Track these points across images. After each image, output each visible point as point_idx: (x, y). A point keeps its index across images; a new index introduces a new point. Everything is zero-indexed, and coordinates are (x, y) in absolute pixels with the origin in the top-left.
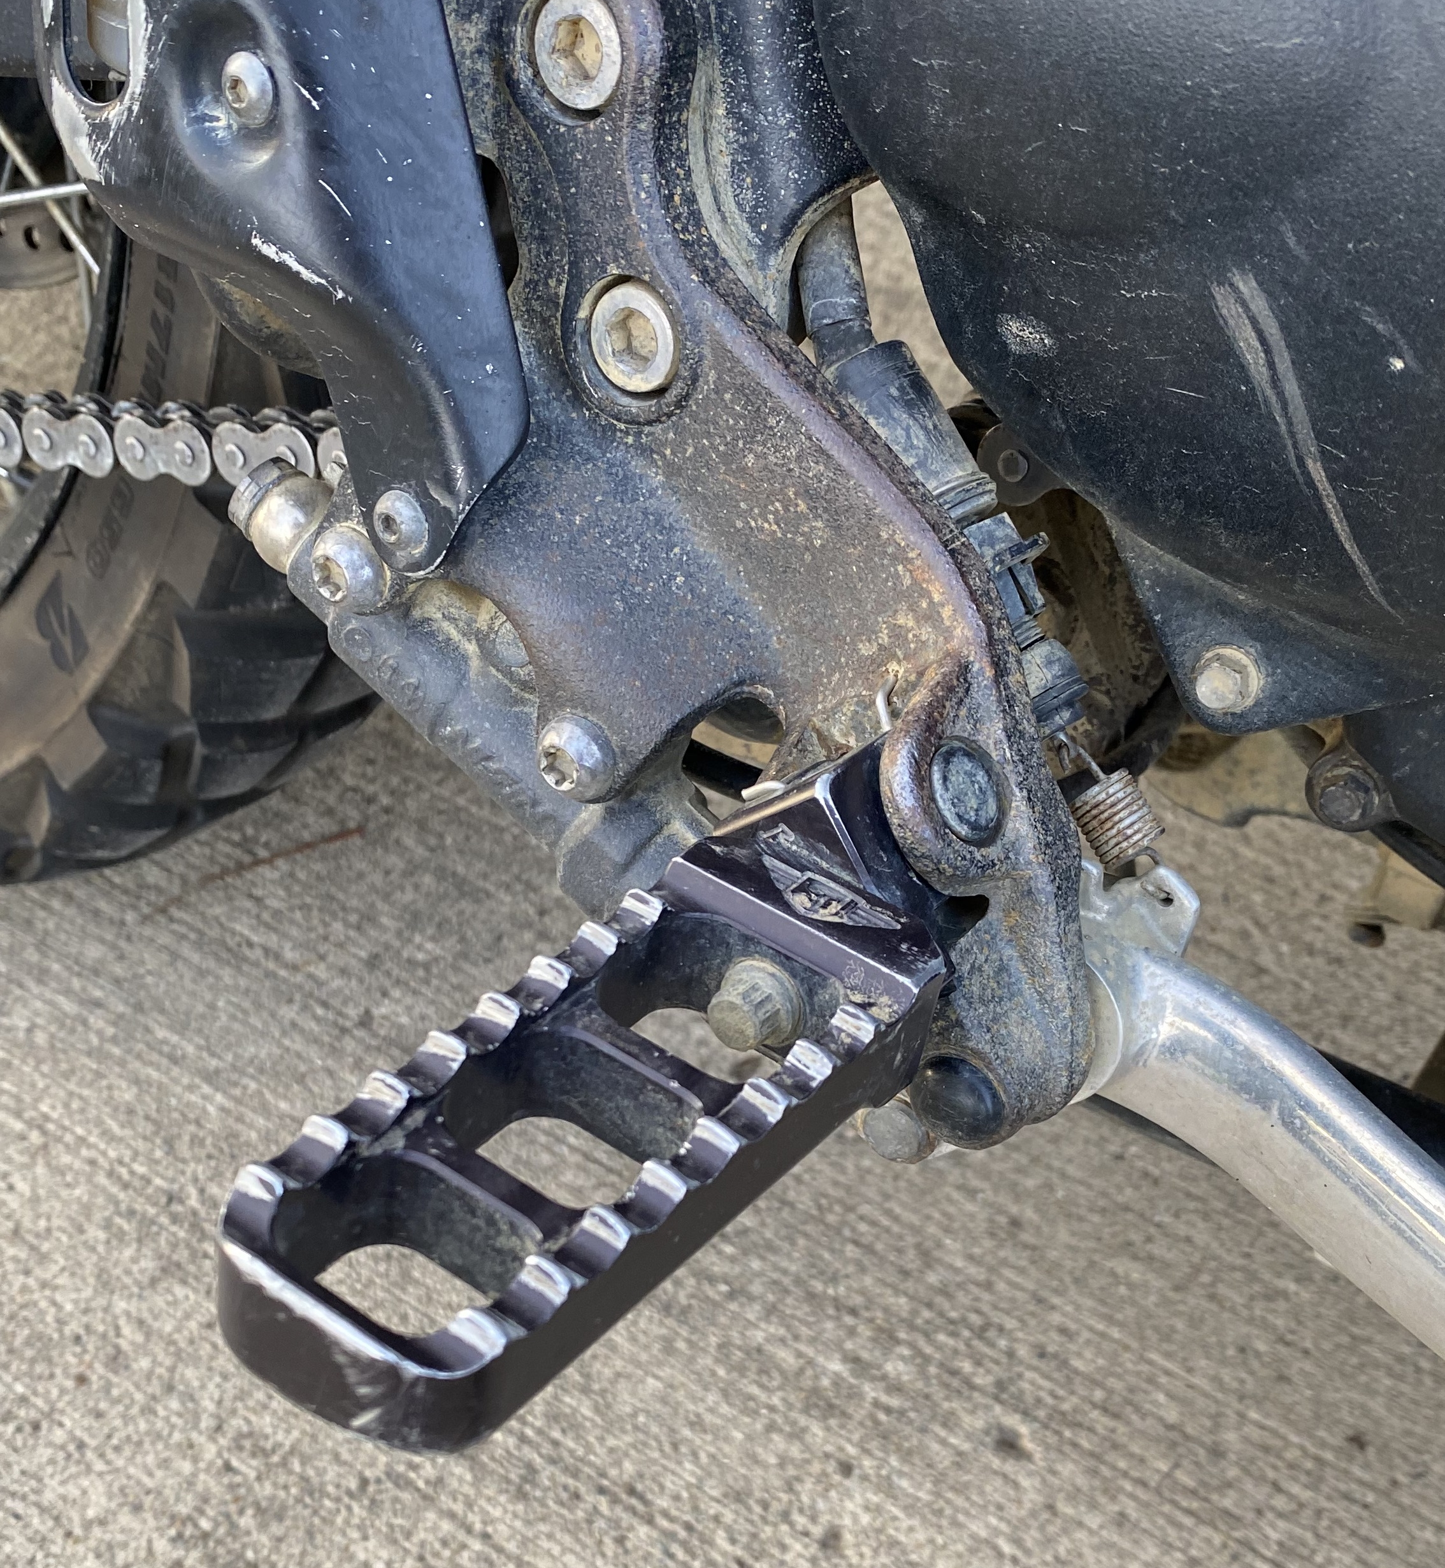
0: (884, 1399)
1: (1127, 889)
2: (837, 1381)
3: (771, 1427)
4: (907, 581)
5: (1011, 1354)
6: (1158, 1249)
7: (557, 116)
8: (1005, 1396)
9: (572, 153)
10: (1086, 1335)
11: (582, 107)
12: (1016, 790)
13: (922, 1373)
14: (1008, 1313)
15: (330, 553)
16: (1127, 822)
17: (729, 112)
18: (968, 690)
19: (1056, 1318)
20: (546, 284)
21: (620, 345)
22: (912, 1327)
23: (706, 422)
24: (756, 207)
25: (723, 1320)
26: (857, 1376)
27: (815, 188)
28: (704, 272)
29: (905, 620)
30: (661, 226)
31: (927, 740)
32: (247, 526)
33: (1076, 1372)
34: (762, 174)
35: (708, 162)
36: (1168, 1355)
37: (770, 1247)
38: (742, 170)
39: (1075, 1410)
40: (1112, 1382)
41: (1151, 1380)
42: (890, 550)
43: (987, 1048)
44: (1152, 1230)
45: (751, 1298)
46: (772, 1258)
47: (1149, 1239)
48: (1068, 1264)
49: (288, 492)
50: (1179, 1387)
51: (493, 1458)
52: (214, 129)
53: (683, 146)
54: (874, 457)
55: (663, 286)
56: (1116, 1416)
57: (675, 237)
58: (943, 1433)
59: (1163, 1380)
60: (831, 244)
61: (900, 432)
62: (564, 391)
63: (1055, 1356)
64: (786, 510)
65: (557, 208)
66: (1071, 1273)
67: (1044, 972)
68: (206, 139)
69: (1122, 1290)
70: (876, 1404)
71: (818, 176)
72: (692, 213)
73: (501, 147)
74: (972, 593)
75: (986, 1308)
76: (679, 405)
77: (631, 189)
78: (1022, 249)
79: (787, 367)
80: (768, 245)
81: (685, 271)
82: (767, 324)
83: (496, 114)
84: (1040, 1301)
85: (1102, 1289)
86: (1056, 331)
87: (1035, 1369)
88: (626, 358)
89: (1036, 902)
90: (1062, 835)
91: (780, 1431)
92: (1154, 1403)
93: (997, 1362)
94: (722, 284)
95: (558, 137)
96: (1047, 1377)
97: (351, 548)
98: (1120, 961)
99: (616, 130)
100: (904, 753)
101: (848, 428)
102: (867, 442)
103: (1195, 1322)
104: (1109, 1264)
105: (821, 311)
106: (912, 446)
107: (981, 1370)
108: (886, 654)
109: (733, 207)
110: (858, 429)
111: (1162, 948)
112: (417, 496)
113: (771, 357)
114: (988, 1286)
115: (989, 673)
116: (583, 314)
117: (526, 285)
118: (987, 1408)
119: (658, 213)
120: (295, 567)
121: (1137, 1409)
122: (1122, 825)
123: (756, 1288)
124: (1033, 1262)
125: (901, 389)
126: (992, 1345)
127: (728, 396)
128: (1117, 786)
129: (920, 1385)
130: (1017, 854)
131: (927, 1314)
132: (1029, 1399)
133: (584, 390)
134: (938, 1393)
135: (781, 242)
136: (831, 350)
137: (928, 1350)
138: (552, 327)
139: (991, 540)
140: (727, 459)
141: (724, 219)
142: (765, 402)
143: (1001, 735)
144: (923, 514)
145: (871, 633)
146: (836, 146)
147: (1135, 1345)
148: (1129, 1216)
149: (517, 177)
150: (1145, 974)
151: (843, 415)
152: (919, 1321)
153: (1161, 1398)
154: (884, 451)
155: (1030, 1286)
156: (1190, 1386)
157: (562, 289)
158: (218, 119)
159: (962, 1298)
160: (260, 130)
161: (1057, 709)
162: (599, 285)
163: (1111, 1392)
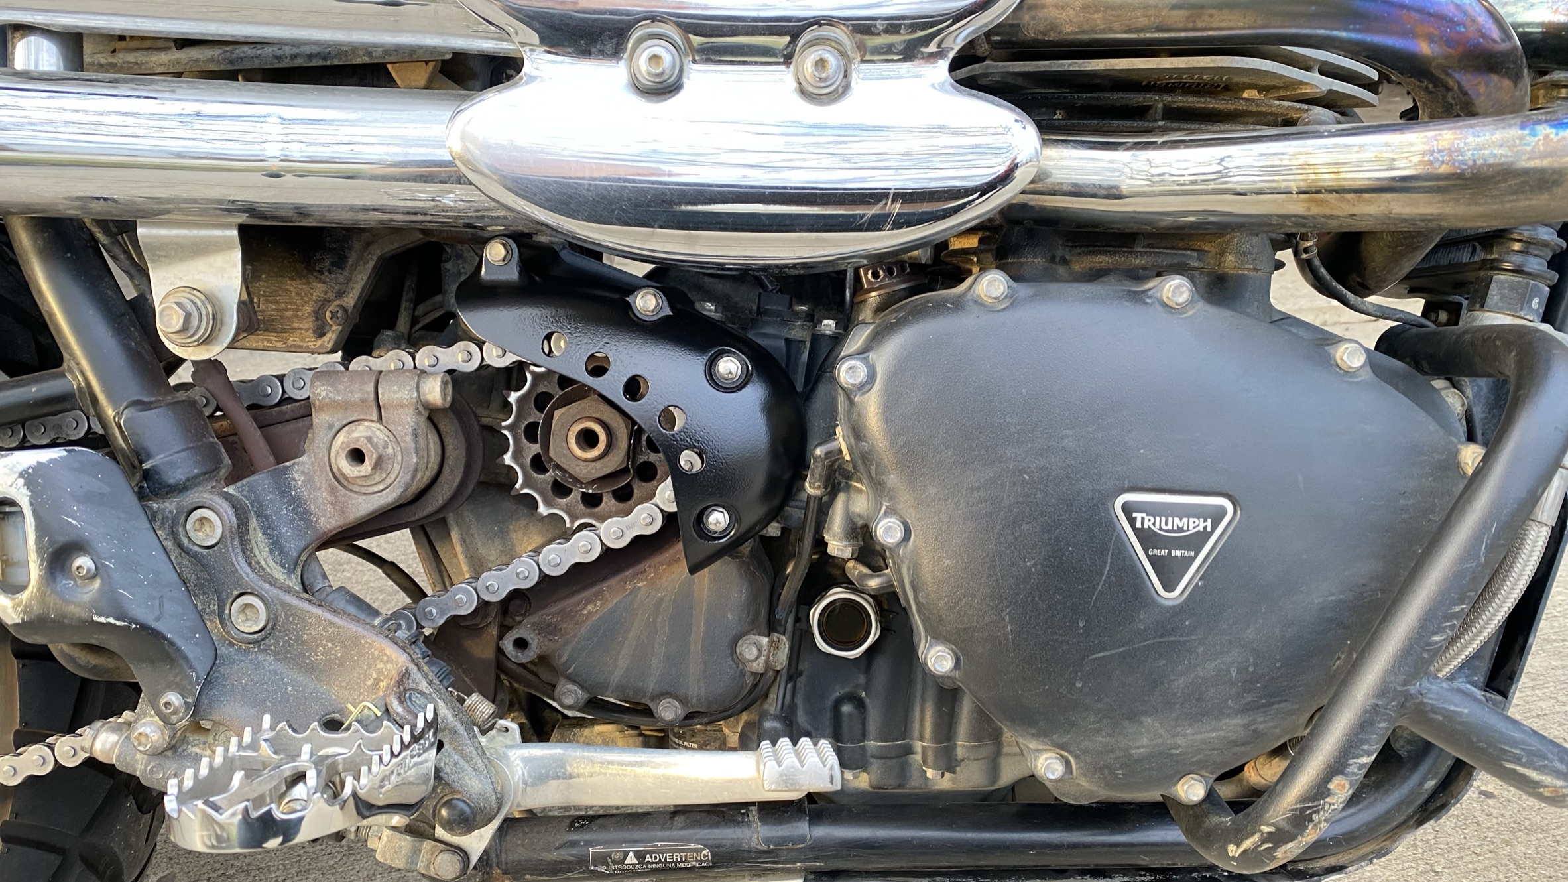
4: (376, 654)
7: (200, 550)
9: (209, 561)
11: (210, 545)
15: (142, 731)
17: (263, 532)
18: (409, 674)
21: (244, 618)
23: (285, 631)
24: (281, 561)
28: (270, 585)
29: (380, 666)
30: (250, 573)
34: (281, 551)
38: (273, 551)
53: (251, 547)
54: (351, 619)
55: (257, 592)
57: (257, 576)
62: (225, 643)
64: (324, 649)
65: (208, 581)
72: (260, 567)
76: (273, 629)
77: (236, 564)
80: (290, 571)
81: (265, 587)
82: (296, 592)
88: (248, 622)
95: (203, 557)
98: (502, 755)
99: (225, 548)
108: (377, 681)
109: (273, 561)
115: (416, 668)
119: (247, 569)
127: (291, 619)
133: (234, 638)
135: (294, 570)
140: (296, 641)
141: (270, 564)
143: (427, 685)
145: (369, 676)
157: (216, 607)
162: (230, 601)
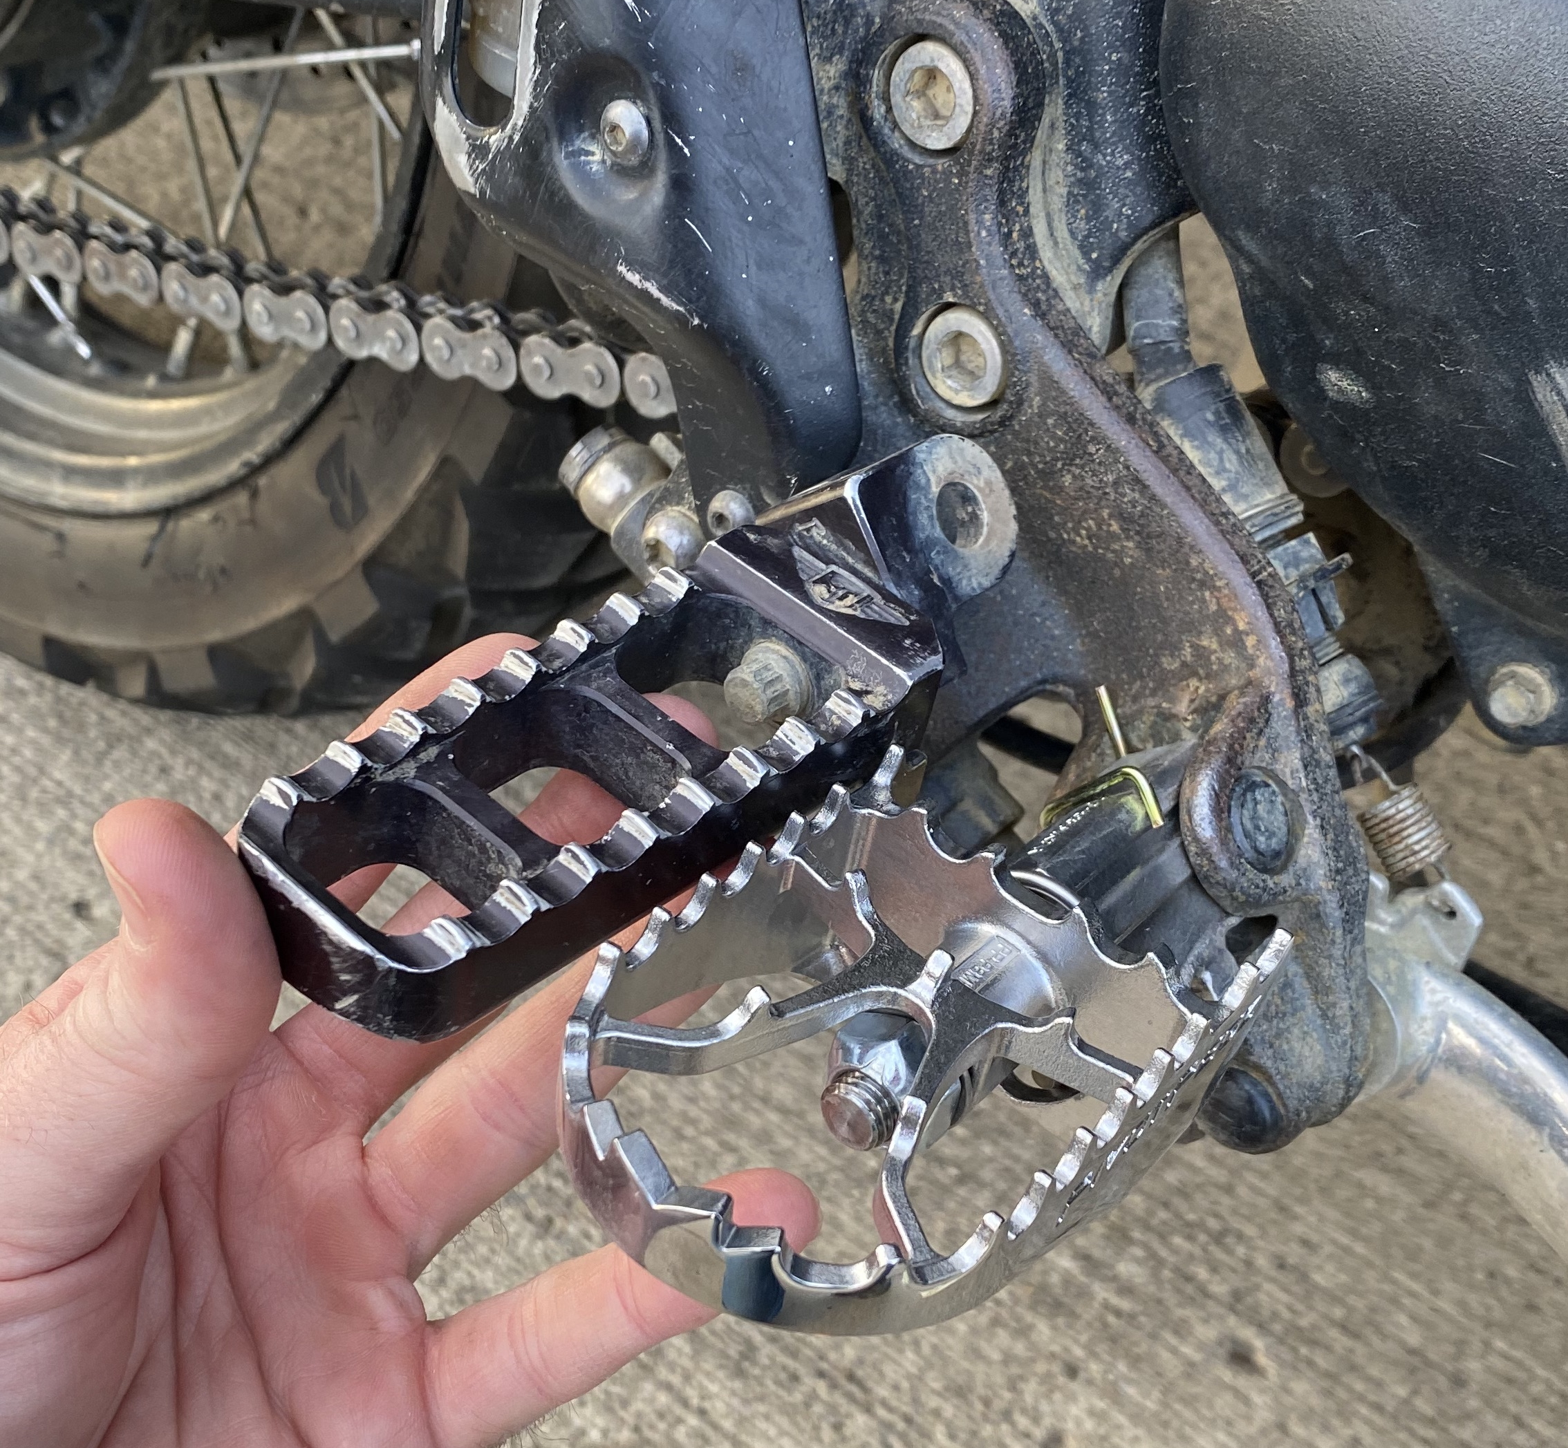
0: (1115, 1301)
1: (1412, 899)
2: (1067, 1281)
3: (996, 1322)
4: (1213, 607)
5: (1249, 1263)
6: (1410, 1162)
7: (906, 150)
8: (1239, 1307)
9: (919, 189)
10: (1328, 1249)
11: (929, 147)
12: (1310, 818)
13: (1155, 1275)
14: (1248, 1219)
15: (662, 537)
16: (1416, 838)
17: (1069, 149)
18: (1267, 721)
19: (1298, 1229)
20: (882, 300)
21: (949, 361)
22: (1147, 1227)
23: (1028, 441)
24: (1087, 237)
25: (951, 1205)
26: (1088, 1275)
27: (1147, 221)
28: (1036, 305)
29: (1210, 642)
30: (1000, 262)
31: (1227, 772)
32: (577, 487)
33: (1316, 1287)
34: (1097, 208)
35: (1044, 190)
36: (1414, 1276)
37: (1003, 1132)
38: (1077, 202)
39: (1314, 1327)
40: (1352, 1300)
41: (1394, 1301)
42: (1199, 576)
43: (1269, 1064)
44: (1404, 1142)
45: (982, 1185)
46: (1004, 1142)
47: (1400, 1151)
48: (1314, 1172)
49: (619, 461)
50: (1423, 1311)
51: (713, 1333)
52: (589, 163)
53: (1024, 185)
54: (1188, 489)
55: (997, 317)
56: (1356, 1336)
57: (1012, 273)
58: (1173, 1340)
59: (1407, 1301)
60: (1159, 267)
61: (1213, 455)
62: (891, 396)
63: (1295, 1269)
64: (1099, 526)
65: (899, 233)
66: (1317, 1181)
67: (1327, 991)
68: (581, 172)
69: (1370, 1204)
70: (1106, 1306)
71: (1148, 212)
72: (1028, 247)
73: (850, 171)
74: (1276, 625)
75: (1225, 1213)
76: (1002, 424)
77: (973, 227)
78: (1346, 313)
79: (1110, 399)
80: (1097, 272)
81: (1019, 305)
82: (1092, 356)
83: (847, 143)
84: (1282, 1209)
85: (1349, 1200)
86: (1373, 387)
87: (1273, 1280)
88: (954, 372)
89: (1323, 925)
90: (1351, 860)
91: (1005, 1326)
92: (1398, 1326)
93: (1234, 1271)
94: (1053, 317)
95: (907, 173)
96: (1286, 1290)
97: (681, 533)
98: (1401, 975)
99: (962, 174)
100: (1205, 784)
101: (1165, 460)
102: (1182, 473)
103: (1444, 1241)
104: (1360, 1174)
105: (1144, 331)
106: (1225, 470)
107: (1217, 1278)
108: (1188, 670)
109: (1066, 234)
110: (1174, 460)
111: (1441, 960)
112: (751, 499)
113: (1095, 390)
114: (1229, 1189)
115: (1290, 704)
116: (916, 331)
117: (863, 298)
118: (1221, 1318)
119: (997, 249)
120: (621, 531)
121: (1379, 1330)
122: (1410, 841)
123: (987, 1174)
124: (1278, 1168)
125: (1217, 413)
126: (1230, 1252)
127: (1050, 421)
128: (1407, 802)
129: (1152, 1289)
130: (1308, 880)
131: (1163, 1215)
132: (1266, 1313)
133: (913, 399)
134: (1170, 1298)
135: (1110, 270)
136: (1151, 368)
137: (1163, 1253)
138: (885, 339)
139: (1295, 561)
140: (1045, 476)
141: (1056, 243)
142: (1086, 431)
143: (1298, 764)
144: (1232, 545)
145: (1175, 649)
146: (1169, 185)
147: (1378, 1261)
148: (1380, 1126)
149: (862, 201)
150: (1427, 988)
151: (1161, 446)
152: (1154, 1222)
153: (1403, 1319)
154: (1197, 481)
155: (1272, 1191)
156: (1435, 1310)
157: (898, 306)
158: (593, 154)
159: (1199, 1198)
160: (633, 168)
161: (1352, 725)
162: (933, 307)
163: (1351, 1310)
